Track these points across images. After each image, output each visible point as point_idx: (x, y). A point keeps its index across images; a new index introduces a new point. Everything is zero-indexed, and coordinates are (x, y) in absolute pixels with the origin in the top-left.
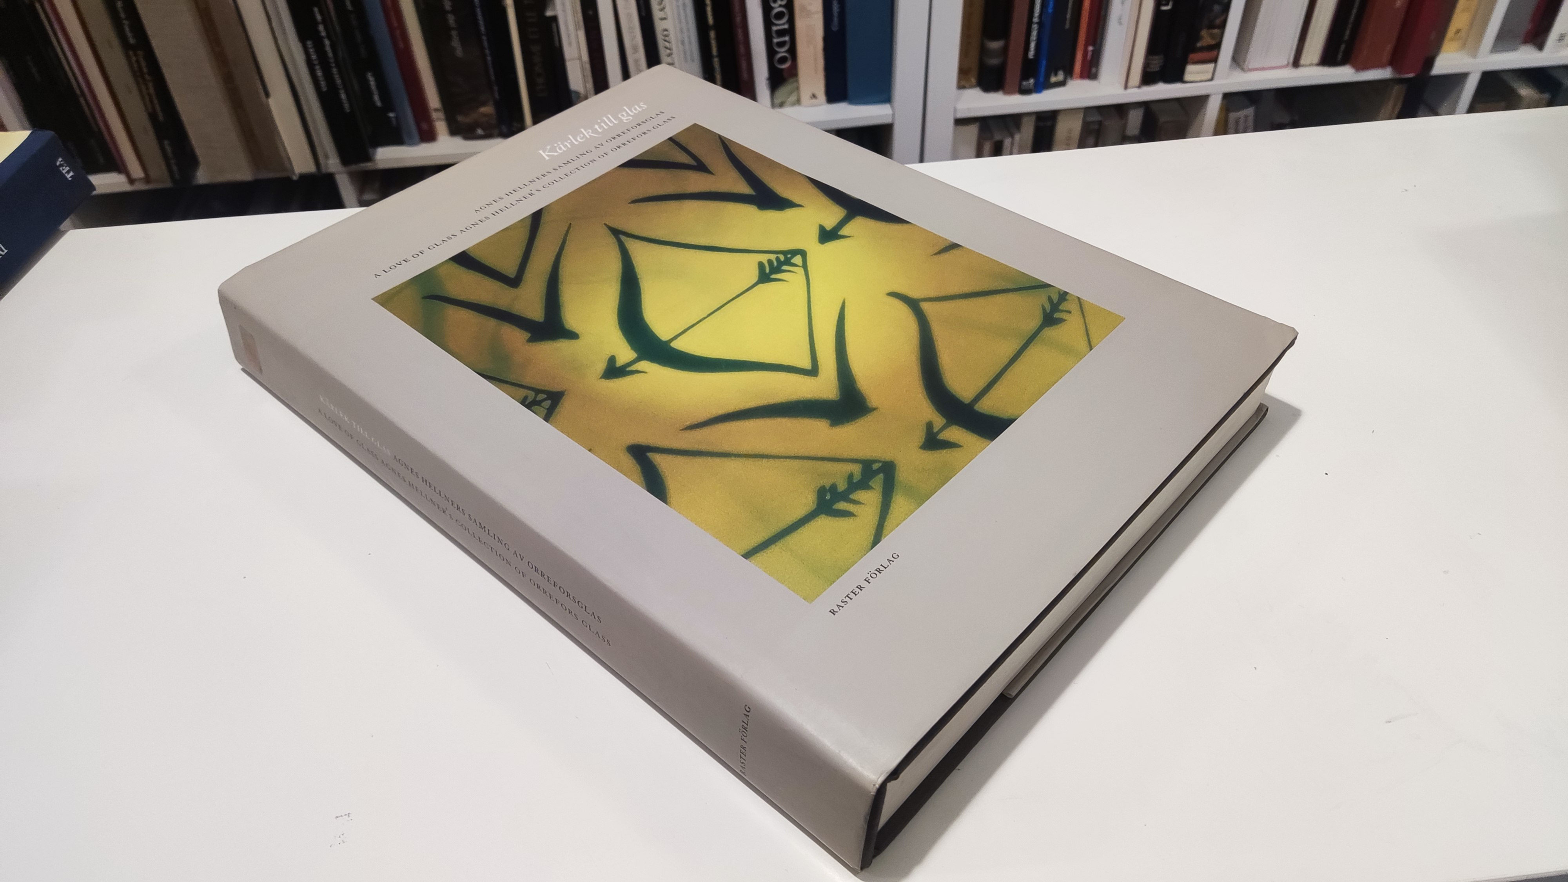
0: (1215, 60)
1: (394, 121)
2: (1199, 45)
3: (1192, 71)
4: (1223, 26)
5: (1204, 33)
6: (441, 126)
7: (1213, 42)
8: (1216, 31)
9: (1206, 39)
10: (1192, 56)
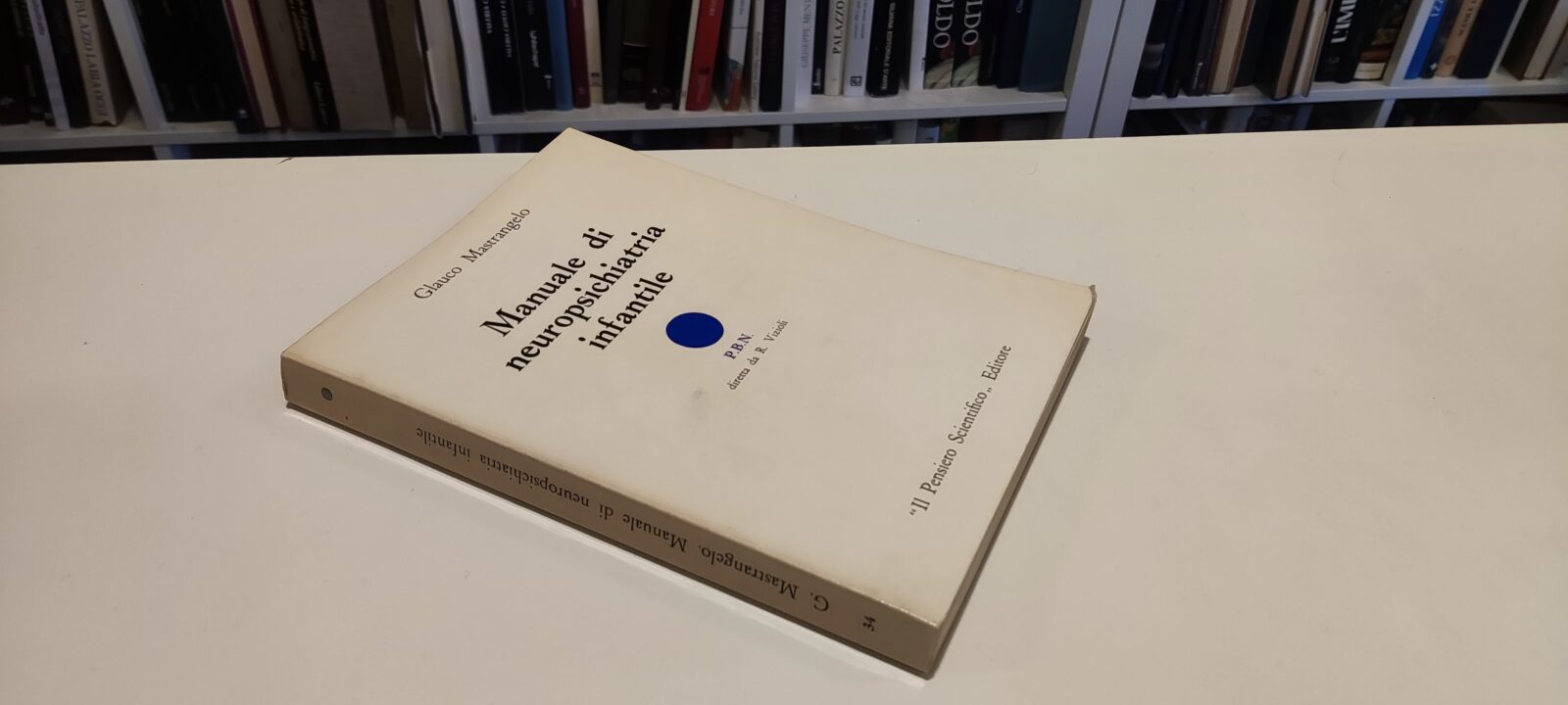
0: (1386, 60)
1: (549, 82)
2: (1374, 43)
3: (1363, 70)
4: (1399, 26)
5: (1380, 31)
6: (595, 92)
7: (1387, 42)
8: (1392, 30)
9: (1381, 36)
10: (1365, 54)
